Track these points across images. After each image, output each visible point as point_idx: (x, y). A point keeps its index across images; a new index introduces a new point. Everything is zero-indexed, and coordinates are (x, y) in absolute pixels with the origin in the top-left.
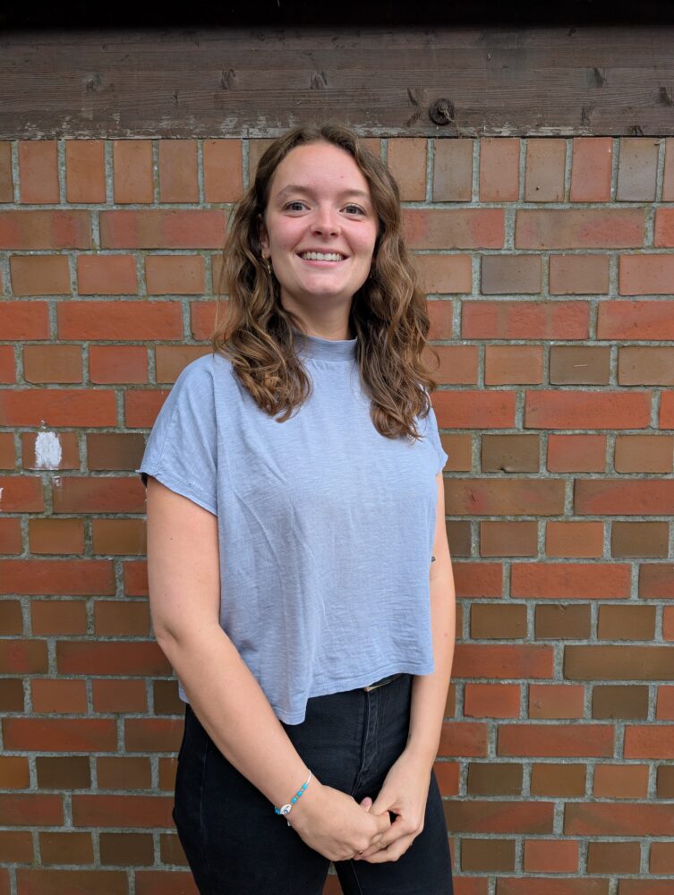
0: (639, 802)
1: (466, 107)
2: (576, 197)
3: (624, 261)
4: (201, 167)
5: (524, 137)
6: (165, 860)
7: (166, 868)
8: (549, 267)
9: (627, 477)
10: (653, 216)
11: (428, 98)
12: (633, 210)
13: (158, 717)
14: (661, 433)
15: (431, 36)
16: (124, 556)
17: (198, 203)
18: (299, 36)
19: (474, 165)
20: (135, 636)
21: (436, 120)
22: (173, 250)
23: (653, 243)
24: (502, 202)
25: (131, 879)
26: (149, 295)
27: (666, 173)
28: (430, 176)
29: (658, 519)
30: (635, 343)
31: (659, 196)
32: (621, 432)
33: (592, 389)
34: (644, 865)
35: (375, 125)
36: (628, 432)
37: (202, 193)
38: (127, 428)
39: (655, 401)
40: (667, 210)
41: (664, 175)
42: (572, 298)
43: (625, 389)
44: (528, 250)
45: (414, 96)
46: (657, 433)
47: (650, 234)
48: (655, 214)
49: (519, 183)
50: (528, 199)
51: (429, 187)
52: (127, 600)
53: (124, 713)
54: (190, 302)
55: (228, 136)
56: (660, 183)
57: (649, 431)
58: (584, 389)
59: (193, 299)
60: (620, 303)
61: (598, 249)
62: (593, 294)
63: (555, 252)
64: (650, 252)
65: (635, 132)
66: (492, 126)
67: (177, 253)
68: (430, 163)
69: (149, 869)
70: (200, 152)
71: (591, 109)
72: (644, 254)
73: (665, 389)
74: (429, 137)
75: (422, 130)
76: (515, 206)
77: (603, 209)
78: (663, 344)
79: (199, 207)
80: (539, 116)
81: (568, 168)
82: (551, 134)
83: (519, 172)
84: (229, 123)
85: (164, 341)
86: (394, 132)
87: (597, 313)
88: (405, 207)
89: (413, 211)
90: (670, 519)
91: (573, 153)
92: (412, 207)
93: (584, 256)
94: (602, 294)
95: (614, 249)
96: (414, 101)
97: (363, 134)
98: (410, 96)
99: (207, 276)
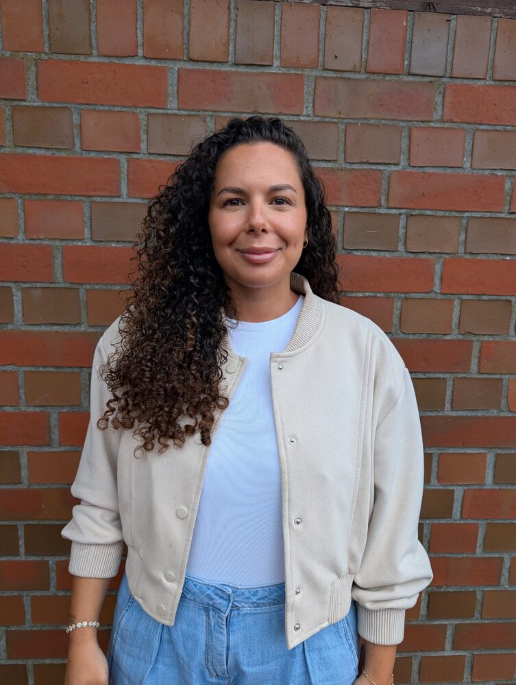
0: (412, 623)
2: (372, 67)
3: (415, 133)
5: (324, 5)
8: (345, 136)
9: (411, 337)
10: (442, 91)
12: (424, 83)
14: (443, 297)
19: (276, 29)
23: (442, 116)
24: (302, 67)
27: (456, 49)
28: (232, 37)
29: (437, 376)
30: (422, 212)
31: (449, 71)
32: (408, 296)
33: (382, 254)
34: (415, 676)
36: (413, 295)
39: (438, 268)
40: (455, 85)
41: (453, 50)
42: (366, 167)
43: (412, 256)
44: (326, 117)
46: (439, 297)
47: (439, 108)
48: (444, 89)
49: (319, 50)
50: (327, 66)
51: (231, 48)
56: (450, 59)
57: (432, 295)
58: (374, 254)
60: (411, 173)
61: (391, 120)
62: (385, 164)
63: (351, 121)
64: (438, 125)
65: (430, 8)
68: (232, 24)
72: (433, 127)
73: (447, 256)
76: (314, 73)
77: (396, 81)
78: (447, 214)
81: (365, 38)
82: (351, 5)
83: (319, 40)
87: (389, 183)
88: (207, 67)
89: (215, 72)
90: (447, 376)
91: (370, 23)
92: (215, 67)
93: (378, 126)
94: (394, 164)
95: (406, 121)
99: (8, 127)
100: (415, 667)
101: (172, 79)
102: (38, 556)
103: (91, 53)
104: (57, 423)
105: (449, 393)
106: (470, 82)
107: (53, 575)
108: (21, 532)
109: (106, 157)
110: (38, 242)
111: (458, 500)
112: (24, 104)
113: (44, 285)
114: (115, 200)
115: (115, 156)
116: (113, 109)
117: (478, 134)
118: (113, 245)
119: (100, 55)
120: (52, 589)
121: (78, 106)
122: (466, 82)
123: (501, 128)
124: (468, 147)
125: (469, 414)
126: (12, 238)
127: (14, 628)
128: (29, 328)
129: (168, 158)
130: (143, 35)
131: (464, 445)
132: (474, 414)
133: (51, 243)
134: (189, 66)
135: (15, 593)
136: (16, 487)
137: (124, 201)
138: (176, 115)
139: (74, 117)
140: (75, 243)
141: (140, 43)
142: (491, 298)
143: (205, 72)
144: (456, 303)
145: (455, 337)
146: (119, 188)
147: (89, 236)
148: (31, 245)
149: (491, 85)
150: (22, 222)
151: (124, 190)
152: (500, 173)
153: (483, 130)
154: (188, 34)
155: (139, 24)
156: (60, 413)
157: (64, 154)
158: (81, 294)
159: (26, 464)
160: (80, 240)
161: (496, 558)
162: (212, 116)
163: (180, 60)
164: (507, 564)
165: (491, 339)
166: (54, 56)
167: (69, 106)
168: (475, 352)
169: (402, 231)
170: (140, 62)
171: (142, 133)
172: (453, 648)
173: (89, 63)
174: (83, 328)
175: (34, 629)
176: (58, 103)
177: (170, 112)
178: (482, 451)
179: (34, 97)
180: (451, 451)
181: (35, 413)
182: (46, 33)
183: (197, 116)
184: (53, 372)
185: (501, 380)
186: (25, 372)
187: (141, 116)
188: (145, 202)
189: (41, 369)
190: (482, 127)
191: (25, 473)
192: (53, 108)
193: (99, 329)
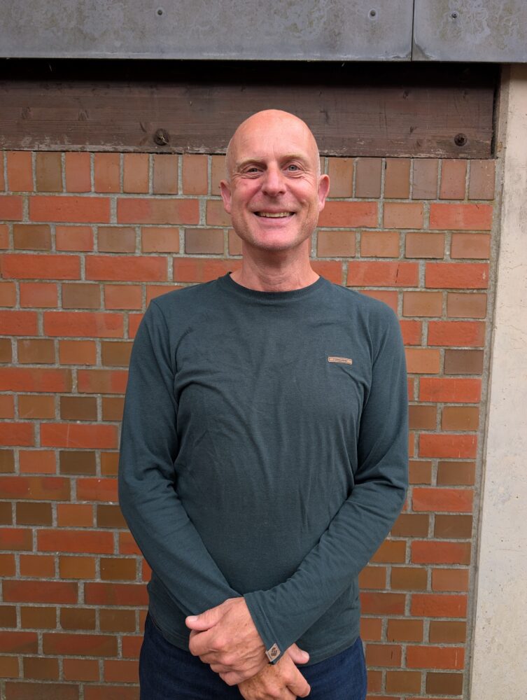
1: (177, 134)
4: (6, 169)
5: (211, 154)
8: (228, 237)
11: (153, 127)
15: (154, 89)
17: (4, 191)
18: (71, 87)
19: (179, 171)
21: (158, 143)
24: (197, 194)
28: (151, 178)
35: (119, 144)
37: (6, 185)
44: (215, 226)
45: (144, 126)
49: (208, 183)
50: (215, 193)
51: (150, 185)
55: (26, 149)
59: (1, 252)
66: (193, 146)
68: (151, 170)
70: (5, 159)
74: (152, 153)
75: (149, 148)
76: (206, 198)
79: (5, 194)
80: (223, 141)
83: (207, 176)
84: (26, 140)
86: (131, 149)
88: (136, 196)
89: (141, 199)
92: (141, 197)
96: (144, 130)
97: (112, 150)
98: (142, 127)
99: (11, 237)
101: (113, 205)
102: (25, 525)
103: (62, 191)
104: (39, 431)
107: (35, 540)
108: (14, 508)
109: (72, 254)
110: (28, 310)
112: (20, 223)
113: (32, 338)
114: (77, 282)
115: (77, 254)
116: (76, 225)
117: (321, 234)
118: (76, 311)
119: (68, 192)
120: (34, 550)
121: (54, 223)
123: (336, 229)
124: (315, 242)
127: (8, 578)
128: (22, 366)
129: (111, 254)
130: (94, 179)
133: (36, 310)
134: (125, 196)
135: (10, 552)
136: (11, 475)
137: (83, 282)
138: (115, 227)
139: (52, 230)
140: (52, 310)
141: (92, 184)
143: (135, 199)
146: (80, 274)
147: (61, 305)
148: (24, 311)
150: (18, 297)
151: (83, 275)
152: (337, 260)
153: (323, 231)
154: (123, 178)
155: (92, 172)
156: (41, 424)
157: (45, 254)
158: (55, 343)
159: (18, 459)
160: (55, 308)
162: (139, 227)
163: (118, 193)
166: (40, 194)
167: (48, 223)
170: (93, 195)
171: (94, 239)
173: (61, 197)
174: (56, 366)
175: (22, 579)
176: (41, 222)
177: (112, 225)
179: (27, 218)
181: (24, 423)
182: (35, 180)
183: (129, 227)
184: (36, 395)
186: (18, 395)
187: (93, 229)
188: (97, 283)
189: (29, 394)
190: (323, 229)
191: (17, 465)
192: (39, 225)
193: (67, 367)
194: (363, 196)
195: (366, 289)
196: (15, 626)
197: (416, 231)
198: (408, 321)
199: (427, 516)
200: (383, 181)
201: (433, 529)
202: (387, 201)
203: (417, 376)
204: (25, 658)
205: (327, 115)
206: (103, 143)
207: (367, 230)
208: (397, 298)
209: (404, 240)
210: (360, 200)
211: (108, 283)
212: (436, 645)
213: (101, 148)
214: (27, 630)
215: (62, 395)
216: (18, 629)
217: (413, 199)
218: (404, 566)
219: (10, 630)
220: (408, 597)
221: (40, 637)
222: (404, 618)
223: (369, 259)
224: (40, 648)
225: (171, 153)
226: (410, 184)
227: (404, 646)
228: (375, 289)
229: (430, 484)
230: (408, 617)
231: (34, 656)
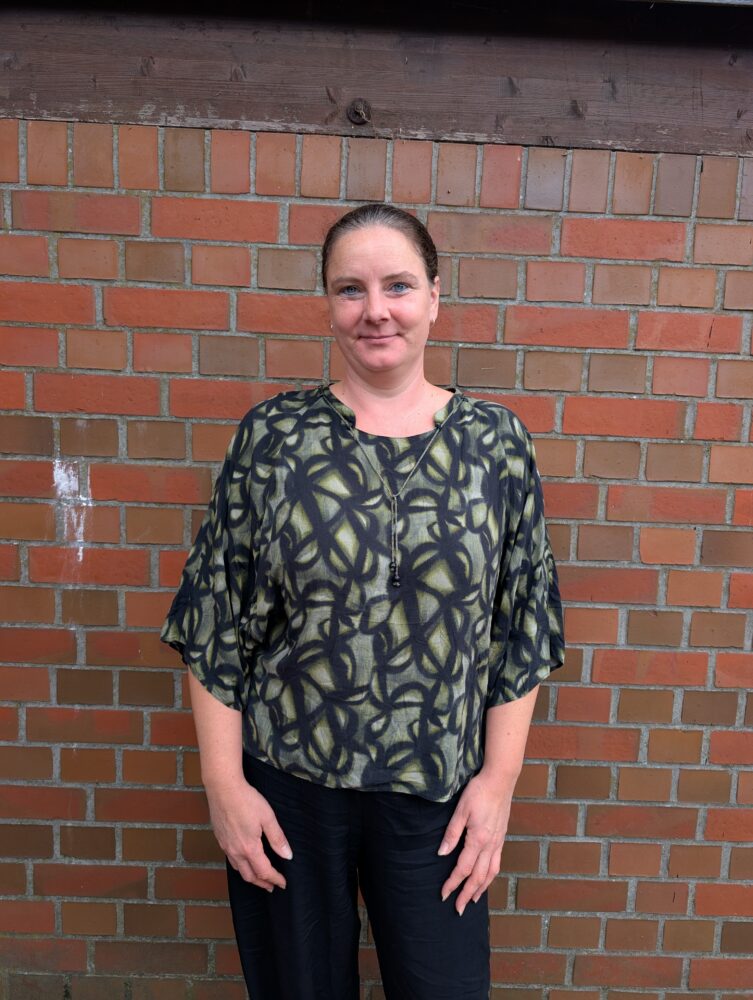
0: (538, 801)
1: (384, 108)
2: (486, 203)
3: (532, 268)
4: (116, 152)
5: (437, 141)
6: (64, 854)
7: (66, 861)
8: (459, 270)
10: (560, 225)
11: (346, 96)
12: (540, 218)
13: (61, 706)
14: (565, 437)
15: (350, 36)
16: (29, 541)
17: (112, 188)
18: (219, 28)
19: (388, 166)
20: (40, 623)
21: (354, 120)
22: (87, 234)
23: (560, 251)
24: (414, 203)
25: (29, 872)
26: (61, 278)
27: (573, 184)
28: (344, 174)
29: (560, 522)
30: (541, 348)
31: (565, 205)
33: (499, 391)
34: (543, 865)
35: (292, 121)
37: (116, 178)
38: (36, 411)
39: (559, 407)
40: (573, 219)
41: (570, 185)
42: (481, 301)
43: (530, 394)
45: (332, 94)
46: (561, 437)
47: (557, 242)
48: (562, 223)
49: (431, 186)
50: (440, 202)
51: (343, 185)
52: (32, 586)
53: (26, 702)
54: (103, 288)
55: (145, 123)
56: (566, 194)
57: (553, 436)
58: (490, 391)
59: (105, 284)
60: (527, 308)
61: (506, 254)
62: (501, 299)
63: (464, 255)
64: (557, 259)
65: (546, 143)
66: (408, 128)
67: (90, 237)
68: (344, 161)
69: (48, 861)
70: (116, 137)
71: (504, 117)
72: (550, 262)
73: (568, 394)
74: (345, 136)
75: (339, 129)
76: (427, 208)
77: (512, 216)
78: (568, 350)
79: (114, 193)
80: (454, 121)
81: (478, 173)
82: (465, 140)
83: (431, 175)
84: (147, 111)
85: (75, 325)
86: (311, 128)
88: (319, 203)
89: (326, 208)
90: (572, 522)
91: (484, 159)
92: (326, 203)
93: (492, 260)
94: (510, 299)
95: (522, 255)
96: (332, 100)
97: (281, 129)
98: (329, 94)
99: (121, 261)
100: (543, 854)
101: (284, 215)
102: (133, 706)
103: (204, 191)
104: (157, 562)
105: (573, 541)
106: (589, 216)
107: (147, 728)
108: (116, 679)
109: (216, 291)
110: (146, 375)
111: (587, 661)
112: (137, 239)
113: (150, 419)
114: (224, 334)
115: (224, 290)
116: (224, 244)
117: (598, 268)
118: (221, 379)
119: (213, 193)
120: (145, 744)
121: (190, 241)
122: (584, 216)
123: (623, 262)
124: (589, 282)
125: (597, 565)
126: (120, 371)
127: (103, 786)
128: (133, 462)
129: (278, 292)
130: (255, 173)
131: (592, 600)
132: (602, 565)
133: (158, 376)
134: (301, 202)
135: (107, 747)
136: (112, 629)
137: (233, 335)
138: (286, 250)
139: (186, 252)
140: (182, 377)
141: (252, 180)
142: (618, 439)
143: (316, 208)
144: (580, 444)
145: (579, 481)
146: (228, 322)
147: (196, 369)
148: (138, 378)
149: (611, 219)
150: (130, 355)
151: (233, 324)
152: (623, 308)
153: (604, 265)
154: (300, 173)
155: (252, 163)
156: (161, 551)
157: (174, 288)
158: (187, 429)
159: (124, 605)
160: (188, 374)
161: (633, 729)
163: (292, 197)
164: (645, 737)
165: (619, 483)
166: (168, 194)
167: (181, 241)
168: (602, 497)
169: (519, 368)
170: (252, 199)
171: (252, 268)
172: (586, 834)
173: (201, 200)
174: (187, 463)
175: (126, 788)
176: (170, 238)
177: (280, 247)
178: (613, 607)
179: (147, 232)
180: (577, 605)
181: (134, 551)
182: (162, 171)
183: (308, 250)
184: (154, 508)
185: (632, 528)
186: (127, 508)
187: (252, 251)
188: (254, 336)
189: (143, 505)
190: (603, 261)
191: (122, 615)
192: (165, 243)
193: (204, 465)
194: (664, 213)
195: (663, 354)
196: (113, 857)
197: (741, 268)
198: (722, 405)
199: (735, 695)
200: (696, 192)
201: (743, 714)
202: (701, 221)
203: (732, 487)
204: (126, 905)
205: (614, 87)
206: (267, 118)
207: (669, 264)
208: (708, 370)
209: (722, 282)
210: (660, 219)
211: (272, 337)
212: (739, 883)
213: (265, 125)
214: (132, 864)
215: (195, 508)
216: (118, 861)
217: (739, 220)
218: (698, 768)
219: (104, 863)
220: (702, 814)
221: (151, 874)
222: (694, 844)
223: (669, 309)
224: (151, 890)
225: (373, 138)
226: (736, 196)
227: (692, 884)
228: (677, 355)
229: (742, 648)
230: (700, 841)
231: (141, 902)
